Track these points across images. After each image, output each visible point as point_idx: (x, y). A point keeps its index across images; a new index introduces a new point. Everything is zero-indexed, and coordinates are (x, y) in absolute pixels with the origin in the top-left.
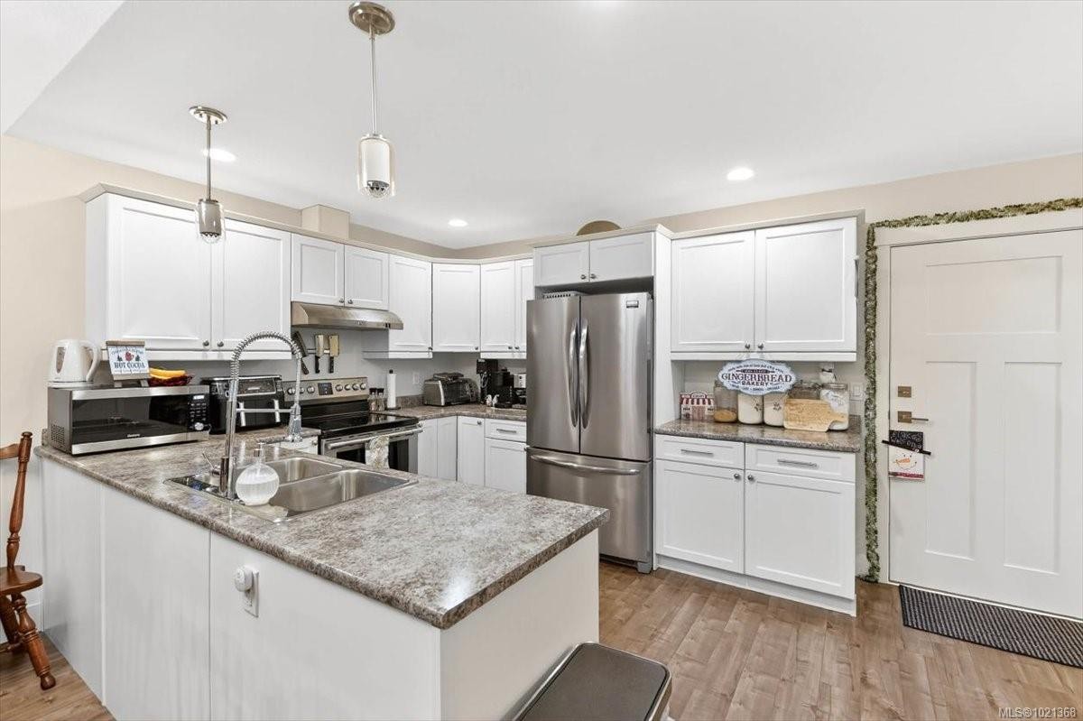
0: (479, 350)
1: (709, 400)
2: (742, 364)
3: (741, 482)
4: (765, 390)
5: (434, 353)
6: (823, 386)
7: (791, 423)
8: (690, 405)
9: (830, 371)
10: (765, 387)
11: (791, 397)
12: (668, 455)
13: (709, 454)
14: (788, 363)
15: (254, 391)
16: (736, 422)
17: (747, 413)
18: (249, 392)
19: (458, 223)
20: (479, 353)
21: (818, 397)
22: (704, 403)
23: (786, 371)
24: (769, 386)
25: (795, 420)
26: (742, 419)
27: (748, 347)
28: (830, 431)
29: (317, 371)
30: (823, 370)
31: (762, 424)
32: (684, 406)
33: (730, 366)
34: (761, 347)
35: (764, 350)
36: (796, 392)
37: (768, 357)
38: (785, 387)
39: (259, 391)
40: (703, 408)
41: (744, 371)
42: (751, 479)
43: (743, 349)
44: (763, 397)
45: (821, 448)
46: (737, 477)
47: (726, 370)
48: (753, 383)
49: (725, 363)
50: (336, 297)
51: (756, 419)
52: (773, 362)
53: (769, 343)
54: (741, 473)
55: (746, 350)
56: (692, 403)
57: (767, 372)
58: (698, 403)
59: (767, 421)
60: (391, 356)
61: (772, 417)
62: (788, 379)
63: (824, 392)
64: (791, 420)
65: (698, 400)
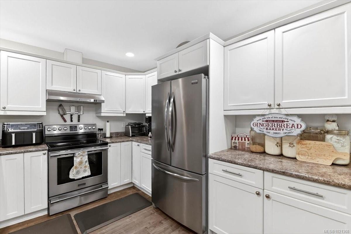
0: (145, 113)
1: (248, 138)
2: (266, 117)
3: (261, 197)
4: (282, 133)
5: (126, 114)
6: (328, 132)
7: (302, 157)
8: (237, 141)
9: (334, 121)
10: (281, 132)
11: (301, 139)
12: (215, 172)
13: (239, 175)
14: (299, 116)
15: (24, 129)
16: (264, 153)
17: (271, 148)
18: (21, 129)
19: (130, 55)
20: (145, 114)
21: (323, 140)
22: (245, 140)
23: (298, 121)
24: (285, 131)
25: (305, 155)
26: (267, 151)
27: (270, 105)
28: (333, 164)
29: (72, 121)
30: (328, 121)
31: (281, 155)
32: (233, 141)
33: (258, 118)
34: (279, 105)
35: (281, 107)
36: (305, 136)
37: (284, 111)
38: (297, 132)
39: (27, 129)
40: (244, 143)
41: (267, 121)
42: (268, 197)
43: (267, 107)
44: (281, 138)
45: (328, 183)
46: (258, 194)
47: (255, 121)
48: (273, 129)
49: (254, 116)
50: (72, 88)
51: (277, 151)
52: (287, 115)
53: (285, 102)
54: (261, 191)
55: (268, 107)
56: (238, 140)
57: (283, 121)
58: (242, 140)
59: (285, 153)
60: (102, 115)
61: (288, 151)
62: (299, 127)
63: (328, 137)
64: (302, 155)
65: (242, 138)
